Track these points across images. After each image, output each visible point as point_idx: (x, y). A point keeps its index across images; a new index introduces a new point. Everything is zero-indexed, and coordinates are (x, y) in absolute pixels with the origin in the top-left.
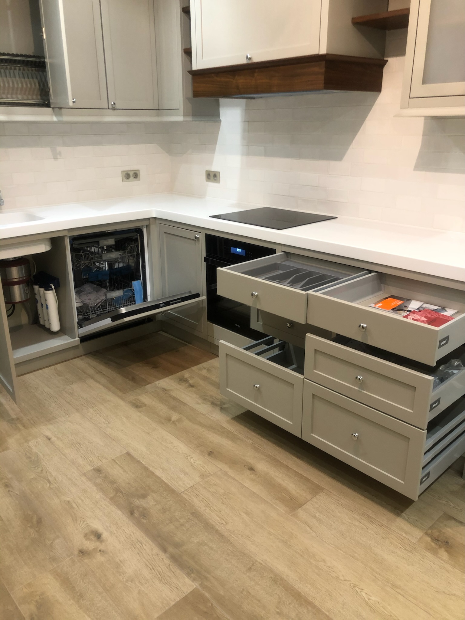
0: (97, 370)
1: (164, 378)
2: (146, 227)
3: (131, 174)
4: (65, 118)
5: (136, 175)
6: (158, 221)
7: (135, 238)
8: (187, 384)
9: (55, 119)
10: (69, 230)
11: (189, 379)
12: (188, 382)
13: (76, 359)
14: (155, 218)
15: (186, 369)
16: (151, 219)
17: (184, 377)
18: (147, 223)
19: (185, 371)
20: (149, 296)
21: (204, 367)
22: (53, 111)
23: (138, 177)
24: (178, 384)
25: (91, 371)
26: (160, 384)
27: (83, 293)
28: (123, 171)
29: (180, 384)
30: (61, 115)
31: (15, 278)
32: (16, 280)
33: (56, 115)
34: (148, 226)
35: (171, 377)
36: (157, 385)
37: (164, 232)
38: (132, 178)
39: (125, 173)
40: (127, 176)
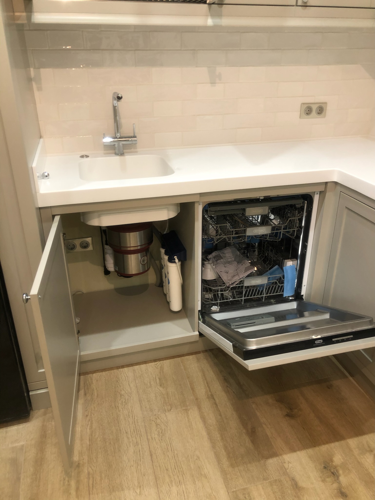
0: (210, 391)
1: (299, 450)
2: (319, 193)
3: (314, 108)
4: (225, 21)
5: (321, 110)
6: (339, 189)
7: (299, 207)
8: (335, 485)
9: (210, 22)
10: (201, 195)
11: (341, 472)
12: (338, 477)
13: (191, 357)
14: (336, 183)
15: (338, 440)
16: (329, 184)
17: (332, 461)
18: (322, 188)
19: (337, 444)
20: (305, 286)
21: (369, 447)
22: (208, 10)
23: (323, 113)
24: (321, 477)
25: (201, 391)
26: (290, 465)
27: (222, 260)
28: (303, 104)
29: (324, 481)
30: (220, 15)
31: (132, 246)
32: (132, 249)
33: (213, 16)
34: (322, 194)
35: (310, 451)
36: (286, 465)
37: (346, 207)
38: (314, 113)
39: (306, 106)
40: (308, 111)
